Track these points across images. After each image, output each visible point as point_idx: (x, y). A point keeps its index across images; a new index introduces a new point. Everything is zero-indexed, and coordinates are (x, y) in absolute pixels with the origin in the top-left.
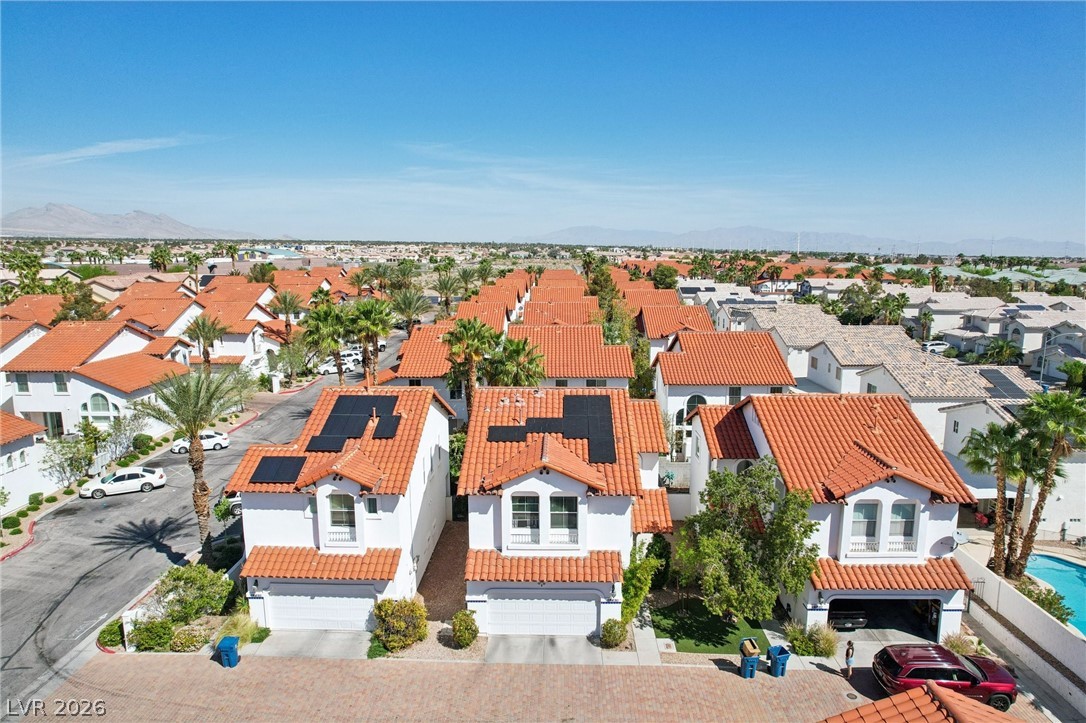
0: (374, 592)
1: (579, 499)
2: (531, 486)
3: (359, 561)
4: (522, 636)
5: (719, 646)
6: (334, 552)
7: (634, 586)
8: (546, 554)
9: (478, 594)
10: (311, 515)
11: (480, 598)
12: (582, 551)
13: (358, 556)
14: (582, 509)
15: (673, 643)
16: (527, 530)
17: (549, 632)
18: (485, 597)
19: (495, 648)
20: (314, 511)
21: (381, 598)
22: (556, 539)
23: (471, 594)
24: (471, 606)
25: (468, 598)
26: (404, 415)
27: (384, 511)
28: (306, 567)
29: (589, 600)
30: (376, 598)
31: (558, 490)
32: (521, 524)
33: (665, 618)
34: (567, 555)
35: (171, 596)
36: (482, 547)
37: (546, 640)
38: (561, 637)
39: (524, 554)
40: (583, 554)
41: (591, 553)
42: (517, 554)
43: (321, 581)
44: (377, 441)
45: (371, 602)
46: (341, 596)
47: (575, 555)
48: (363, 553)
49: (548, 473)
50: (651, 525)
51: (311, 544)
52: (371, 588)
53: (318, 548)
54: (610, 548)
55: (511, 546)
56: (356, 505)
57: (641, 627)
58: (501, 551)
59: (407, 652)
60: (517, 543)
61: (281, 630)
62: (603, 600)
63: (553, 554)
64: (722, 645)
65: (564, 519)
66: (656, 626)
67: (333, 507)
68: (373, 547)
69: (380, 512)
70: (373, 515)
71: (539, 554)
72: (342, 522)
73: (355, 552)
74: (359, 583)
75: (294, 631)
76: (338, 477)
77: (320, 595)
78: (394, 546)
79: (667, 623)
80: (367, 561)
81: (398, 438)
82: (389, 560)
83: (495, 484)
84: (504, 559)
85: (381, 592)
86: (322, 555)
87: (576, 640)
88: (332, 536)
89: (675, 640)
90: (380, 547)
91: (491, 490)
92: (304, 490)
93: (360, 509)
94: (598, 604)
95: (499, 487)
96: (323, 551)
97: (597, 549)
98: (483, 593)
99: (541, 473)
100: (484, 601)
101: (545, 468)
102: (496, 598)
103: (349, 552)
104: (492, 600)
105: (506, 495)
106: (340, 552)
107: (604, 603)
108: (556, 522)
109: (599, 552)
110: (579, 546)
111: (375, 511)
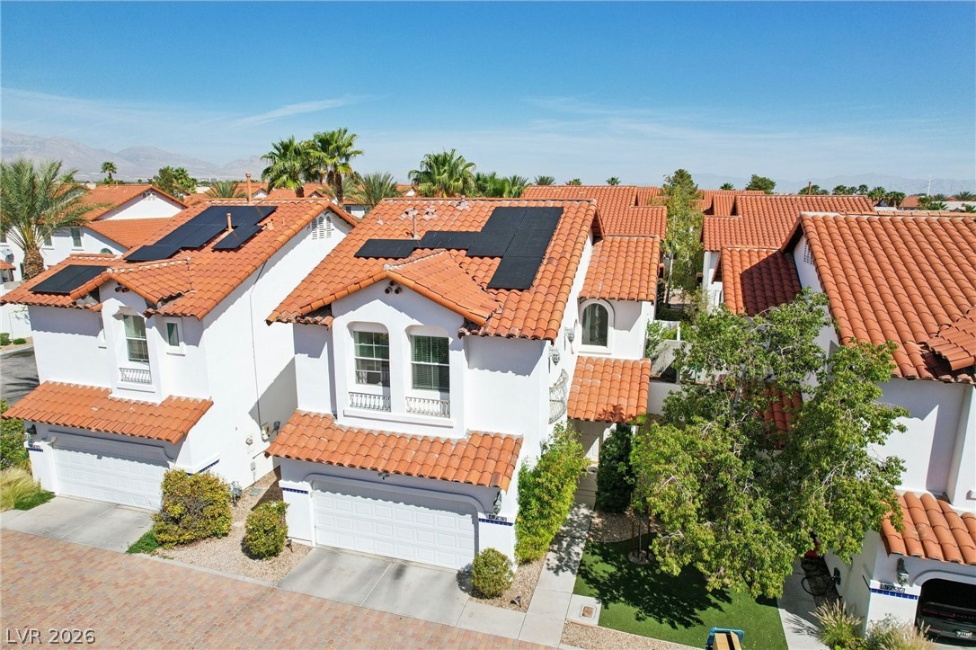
0: (165, 458)
1: (451, 340)
2: (376, 312)
3: (149, 411)
4: (363, 555)
5: (680, 627)
6: (126, 396)
7: (539, 499)
8: (398, 429)
9: (297, 479)
11: (301, 485)
12: (456, 429)
13: (152, 405)
14: (457, 358)
15: (598, 607)
16: (378, 389)
17: (400, 554)
18: (305, 485)
19: (307, 568)
21: (173, 466)
22: (416, 405)
23: (287, 479)
24: (287, 496)
26: (270, 227)
27: (188, 343)
29: (462, 513)
30: (168, 466)
31: (415, 322)
32: (372, 379)
33: (605, 560)
34: (432, 433)
36: (315, 410)
37: (391, 567)
38: (419, 565)
39: (367, 426)
40: (458, 435)
41: (474, 434)
42: (358, 424)
43: (89, 432)
45: (157, 473)
46: (132, 459)
47: (443, 434)
48: (159, 401)
49: (397, 292)
50: (611, 409)
52: (162, 451)
53: (112, 390)
54: (504, 431)
55: (350, 411)
56: (147, 330)
57: (557, 570)
58: (336, 416)
60: (358, 408)
61: (66, 497)
62: (481, 515)
64: (687, 625)
65: (434, 376)
66: (584, 573)
67: (129, 333)
68: (176, 394)
69: (182, 344)
70: (174, 349)
71: (389, 428)
72: (138, 356)
73: (150, 399)
74: (145, 442)
75: (81, 500)
76: (122, 288)
77: (108, 455)
78: (201, 396)
79: (603, 569)
80: (163, 412)
81: (242, 250)
82: (187, 415)
83: (316, 305)
84: (339, 429)
85: (173, 459)
86: (112, 399)
87: (439, 573)
88: (129, 374)
89: (604, 602)
90: (184, 395)
91: (313, 313)
92: (82, 305)
93: (154, 336)
94: (476, 521)
95: (326, 310)
96: (115, 394)
98: (303, 479)
99: (387, 291)
100: (306, 492)
101: (393, 283)
102: (324, 491)
103: (142, 398)
104: (319, 491)
105: (340, 325)
106: (134, 397)
107: (483, 520)
108: (421, 379)
109: (486, 435)
110: (452, 421)
111: (178, 343)
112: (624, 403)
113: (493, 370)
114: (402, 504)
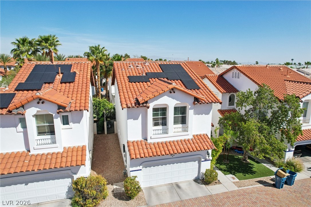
0: (71, 174)
1: (189, 107)
3: (59, 156)
5: (254, 174)
6: (41, 152)
8: (172, 139)
9: (136, 166)
10: (22, 130)
12: (190, 135)
14: (191, 114)
15: (234, 176)
18: (141, 167)
20: (24, 127)
22: (177, 130)
23: (132, 167)
27: (74, 123)
28: (20, 164)
29: (195, 161)
30: (72, 178)
34: (183, 138)
36: (136, 139)
39: (160, 140)
40: (190, 137)
41: (194, 136)
42: (157, 141)
43: (33, 172)
44: (64, 85)
45: (70, 180)
47: (187, 138)
48: (61, 150)
49: (174, 92)
51: (23, 149)
52: (69, 172)
53: (29, 151)
54: (202, 133)
55: (153, 137)
56: (55, 120)
58: (147, 140)
60: (156, 135)
63: (175, 139)
64: (254, 173)
65: (180, 119)
66: (220, 169)
67: (37, 123)
68: (67, 146)
69: (71, 124)
70: (66, 126)
71: (168, 140)
72: (45, 133)
73: (56, 151)
76: (41, 101)
77: (32, 182)
78: (81, 144)
80: (65, 155)
82: (80, 153)
84: (149, 144)
85: (75, 174)
86: (32, 155)
87: (188, 182)
88: (39, 142)
89: (233, 174)
90: (72, 145)
91: (143, 104)
92: (15, 112)
93: (58, 122)
94: (199, 162)
96: (32, 152)
98: (140, 165)
99: (170, 93)
100: (140, 170)
101: (173, 89)
102: (146, 167)
104: (144, 168)
107: (203, 161)
109: (197, 135)
110: (189, 133)
111: (68, 124)
113: (199, 114)
114: (175, 164)
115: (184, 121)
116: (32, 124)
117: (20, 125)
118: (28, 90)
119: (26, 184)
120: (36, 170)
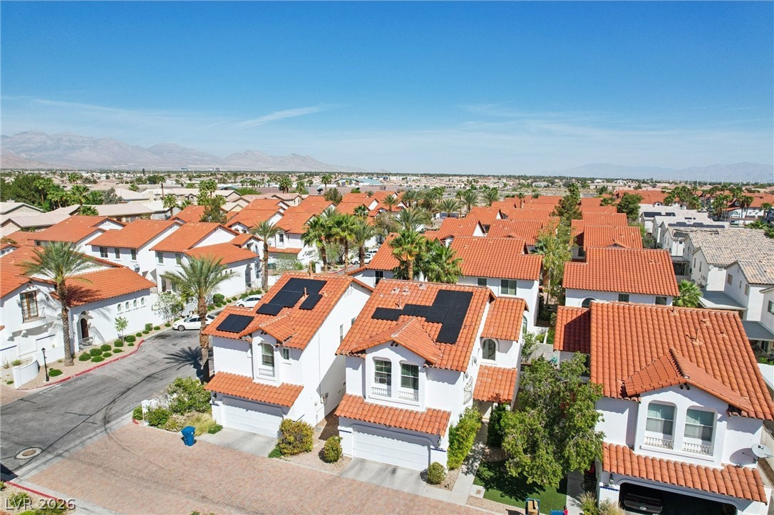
0: (281, 413)
1: (420, 368)
2: (386, 353)
3: (274, 391)
4: (376, 463)
6: (261, 382)
7: (458, 440)
8: (395, 406)
9: (346, 426)
10: (250, 355)
11: (348, 429)
12: (421, 407)
13: (275, 387)
14: (422, 376)
15: (484, 490)
16: (385, 386)
17: (394, 463)
18: (350, 429)
19: (352, 468)
20: (252, 353)
21: (285, 417)
22: (403, 395)
23: (342, 426)
24: (341, 434)
25: (339, 428)
26: (326, 295)
27: (294, 359)
29: (423, 445)
30: (283, 417)
31: (404, 359)
32: (382, 381)
33: (489, 470)
34: (410, 408)
35: (175, 396)
36: (354, 393)
37: (390, 469)
38: (403, 468)
39: (379, 403)
40: (422, 409)
41: (429, 409)
42: (376, 402)
44: (302, 310)
45: (280, 419)
46: (263, 412)
47: (415, 409)
48: (278, 386)
49: (396, 346)
51: (249, 375)
52: (280, 410)
53: (253, 378)
54: (443, 408)
55: (372, 396)
56: (275, 352)
57: (466, 473)
58: (365, 398)
59: (295, 458)
60: (376, 395)
61: (229, 429)
62: (432, 447)
63: (399, 406)
65: (411, 381)
66: (479, 475)
67: (263, 352)
68: (286, 382)
69: (290, 359)
70: (287, 361)
71: (390, 405)
72: (269, 363)
73: (274, 384)
74: (274, 406)
75: (236, 430)
76: (264, 333)
77: (251, 410)
78: (299, 384)
79: (488, 474)
80: (279, 391)
81: (315, 310)
82: (292, 393)
83: (359, 349)
84: (367, 404)
85: (286, 414)
86: (254, 383)
87: (412, 472)
88: (262, 372)
89: (487, 488)
90: (290, 383)
91: (357, 353)
92: (243, 338)
93: (277, 355)
94: (429, 449)
95: (363, 352)
96: (256, 381)
97: (433, 407)
98: (350, 426)
99: (392, 345)
100: (351, 433)
101: (394, 342)
102: (359, 432)
103: (270, 383)
104: (357, 432)
105: (369, 358)
106: (265, 383)
107: (433, 449)
108: (405, 383)
109: (434, 410)
110: (419, 403)
111: (288, 359)
112: (501, 392)
114: (395, 440)
115: (415, 385)
116: (258, 351)
117: (250, 351)
118: (266, 314)
119: (247, 411)
120: (250, 399)
